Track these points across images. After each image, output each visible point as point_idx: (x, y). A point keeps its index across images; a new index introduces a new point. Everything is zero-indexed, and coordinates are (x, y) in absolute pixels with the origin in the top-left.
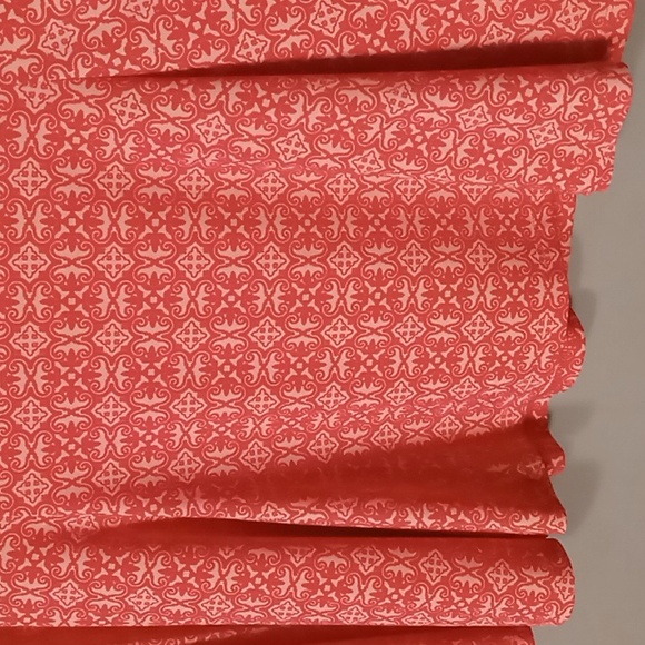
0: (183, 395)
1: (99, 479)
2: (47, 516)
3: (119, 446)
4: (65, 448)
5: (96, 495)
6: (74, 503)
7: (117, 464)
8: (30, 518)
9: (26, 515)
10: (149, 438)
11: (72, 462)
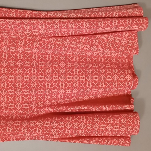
0: (61, 90)
1: (45, 104)
2: (36, 111)
3: (49, 98)
4: (39, 98)
5: (45, 106)
6: (41, 108)
7: (48, 101)
8: (33, 111)
9: (32, 111)
10: (54, 96)
11: (40, 101)
